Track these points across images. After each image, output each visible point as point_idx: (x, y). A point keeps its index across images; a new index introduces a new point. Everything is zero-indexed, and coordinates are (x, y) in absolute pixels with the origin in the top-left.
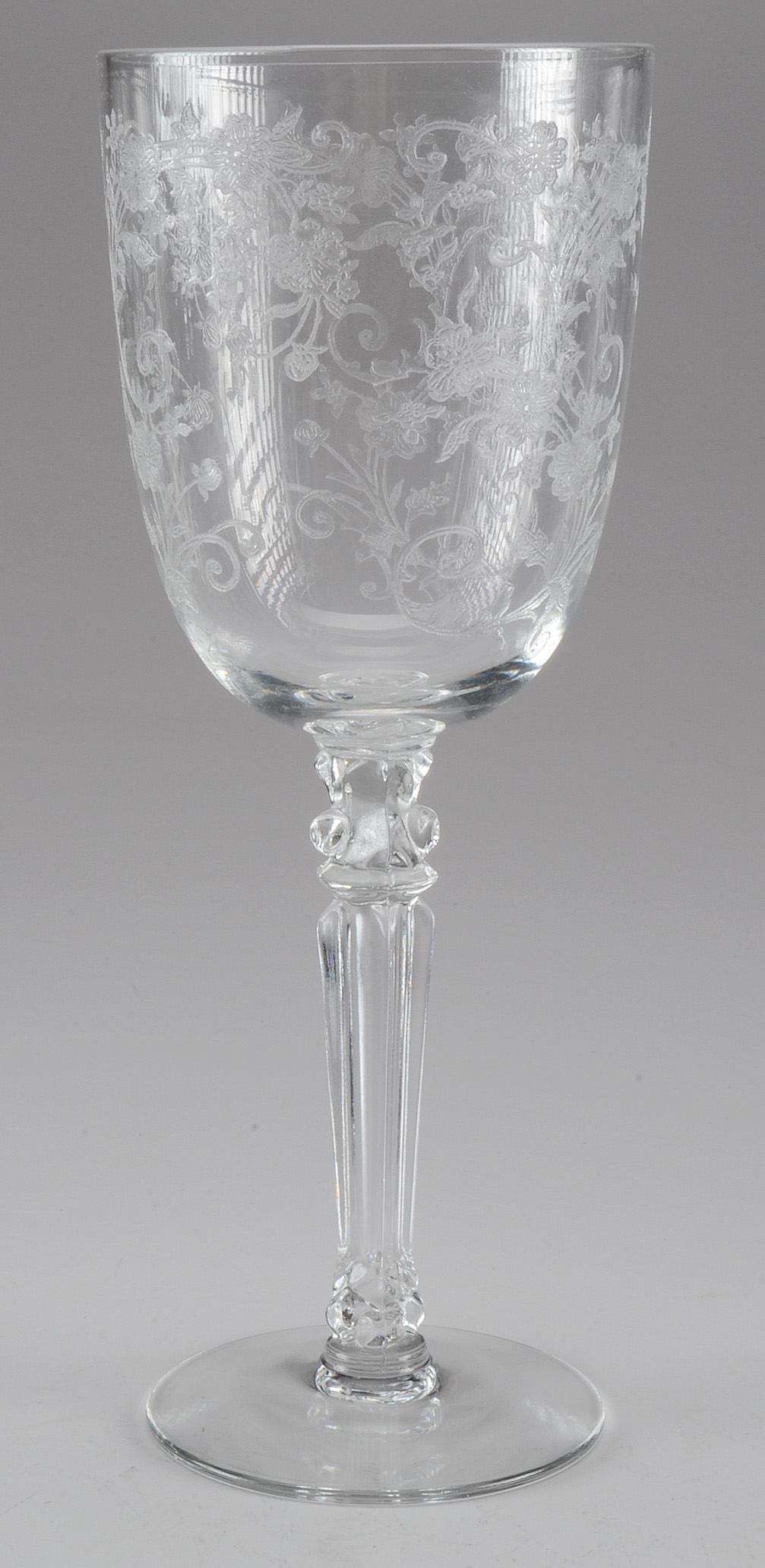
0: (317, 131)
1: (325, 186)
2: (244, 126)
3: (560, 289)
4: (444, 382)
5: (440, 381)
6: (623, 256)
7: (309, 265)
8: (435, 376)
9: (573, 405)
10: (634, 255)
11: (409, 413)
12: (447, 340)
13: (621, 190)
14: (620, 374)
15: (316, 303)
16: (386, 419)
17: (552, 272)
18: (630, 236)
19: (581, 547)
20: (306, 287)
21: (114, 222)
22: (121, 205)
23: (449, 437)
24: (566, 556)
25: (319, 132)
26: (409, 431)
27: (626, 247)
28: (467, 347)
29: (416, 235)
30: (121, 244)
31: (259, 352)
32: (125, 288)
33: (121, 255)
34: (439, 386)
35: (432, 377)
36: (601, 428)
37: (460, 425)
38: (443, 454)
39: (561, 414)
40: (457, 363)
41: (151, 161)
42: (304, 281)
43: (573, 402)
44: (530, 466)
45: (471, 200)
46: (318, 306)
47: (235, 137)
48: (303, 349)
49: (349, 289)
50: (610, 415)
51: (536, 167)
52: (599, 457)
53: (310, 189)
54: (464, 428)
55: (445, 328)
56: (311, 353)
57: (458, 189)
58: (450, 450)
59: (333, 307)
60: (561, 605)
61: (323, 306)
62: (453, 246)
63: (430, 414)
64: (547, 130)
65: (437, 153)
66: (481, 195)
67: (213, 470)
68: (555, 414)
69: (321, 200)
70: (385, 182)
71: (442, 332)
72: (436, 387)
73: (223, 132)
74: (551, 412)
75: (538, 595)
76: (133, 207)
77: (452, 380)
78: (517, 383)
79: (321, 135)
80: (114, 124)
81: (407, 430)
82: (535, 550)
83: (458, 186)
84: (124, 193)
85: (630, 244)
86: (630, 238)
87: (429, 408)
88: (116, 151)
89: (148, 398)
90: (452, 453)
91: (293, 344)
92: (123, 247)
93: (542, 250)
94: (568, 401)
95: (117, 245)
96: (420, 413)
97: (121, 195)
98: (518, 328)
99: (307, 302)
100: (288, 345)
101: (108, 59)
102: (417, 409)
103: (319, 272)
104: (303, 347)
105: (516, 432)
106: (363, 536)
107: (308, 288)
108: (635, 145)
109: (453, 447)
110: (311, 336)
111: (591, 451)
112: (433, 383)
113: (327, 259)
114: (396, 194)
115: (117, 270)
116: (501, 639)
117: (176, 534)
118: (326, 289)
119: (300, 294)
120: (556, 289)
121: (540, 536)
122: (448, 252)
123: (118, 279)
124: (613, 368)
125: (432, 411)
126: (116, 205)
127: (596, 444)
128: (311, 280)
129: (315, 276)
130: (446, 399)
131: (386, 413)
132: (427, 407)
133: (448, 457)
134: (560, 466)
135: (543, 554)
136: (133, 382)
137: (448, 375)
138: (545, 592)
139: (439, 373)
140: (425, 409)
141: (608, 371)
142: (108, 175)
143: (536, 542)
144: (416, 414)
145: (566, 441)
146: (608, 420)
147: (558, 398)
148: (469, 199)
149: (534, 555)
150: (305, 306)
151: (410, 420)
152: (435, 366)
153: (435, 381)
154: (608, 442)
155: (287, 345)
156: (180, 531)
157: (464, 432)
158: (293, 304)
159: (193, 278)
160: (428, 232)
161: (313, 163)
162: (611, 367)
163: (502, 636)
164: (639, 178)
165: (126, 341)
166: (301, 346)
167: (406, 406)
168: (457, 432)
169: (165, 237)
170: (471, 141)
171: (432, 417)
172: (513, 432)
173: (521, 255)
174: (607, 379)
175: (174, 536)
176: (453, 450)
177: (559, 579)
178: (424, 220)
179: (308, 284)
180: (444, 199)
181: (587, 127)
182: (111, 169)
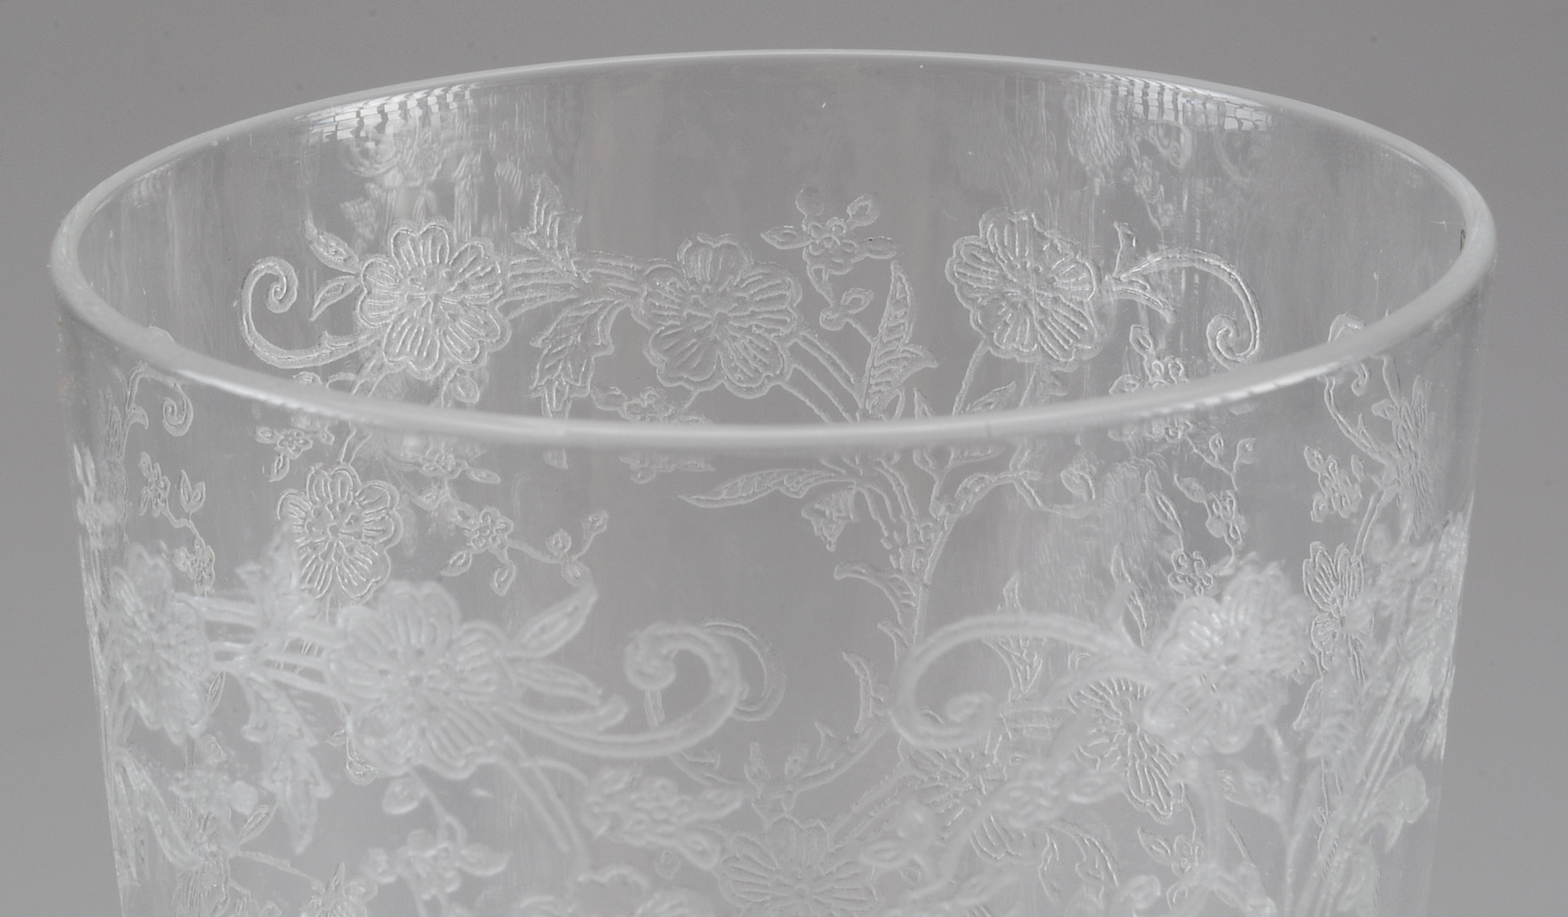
70: (776, 341)
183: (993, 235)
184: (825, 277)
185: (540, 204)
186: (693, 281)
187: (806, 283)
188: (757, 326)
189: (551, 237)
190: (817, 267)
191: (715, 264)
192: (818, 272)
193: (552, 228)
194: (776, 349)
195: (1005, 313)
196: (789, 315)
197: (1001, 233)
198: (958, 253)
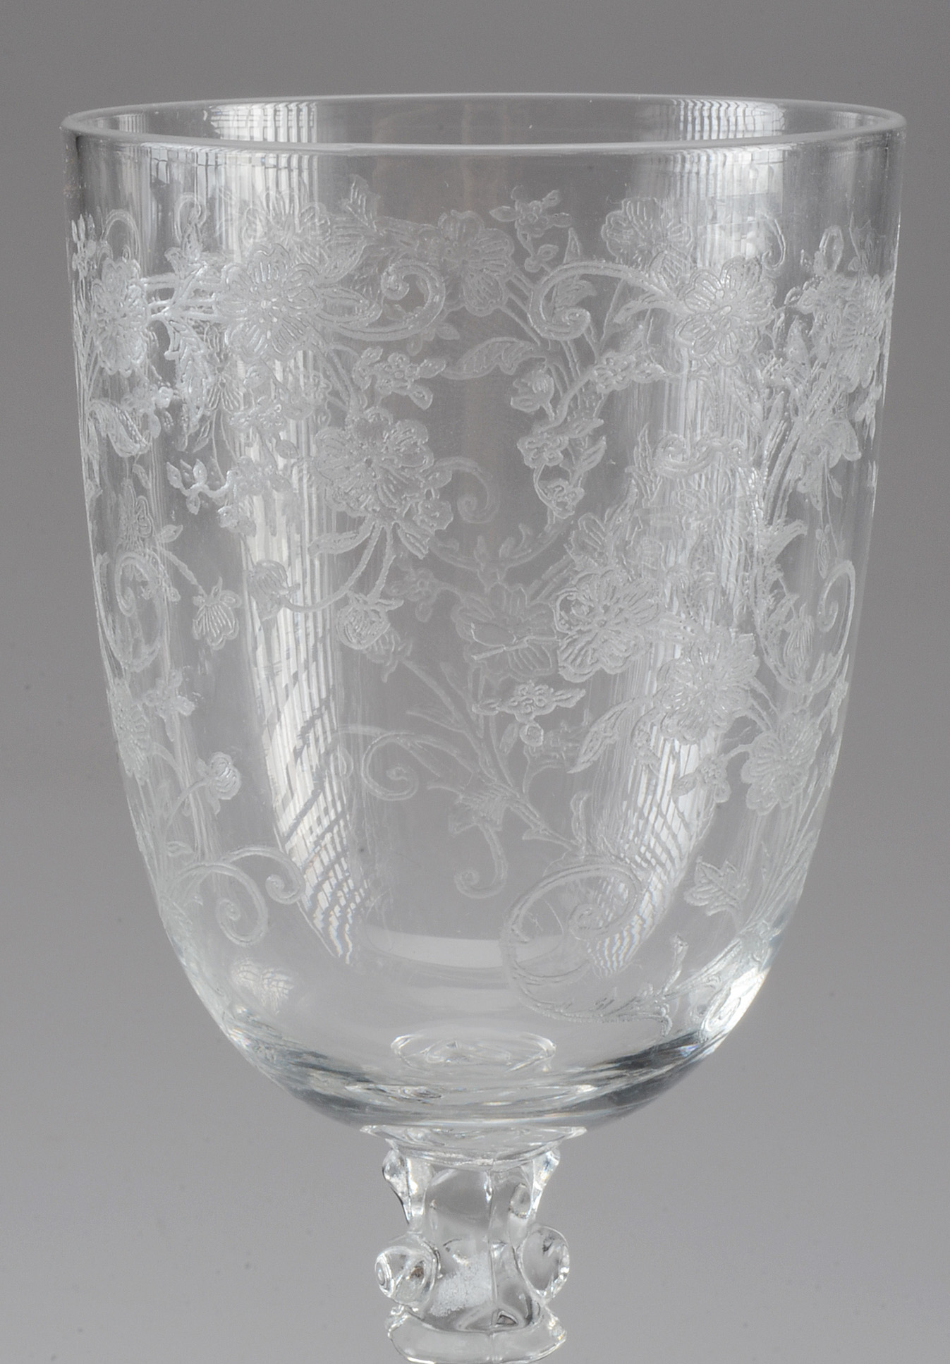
0: (388, 274)
1: (401, 358)
2: (277, 262)
3: (763, 506)
4: (583, 653)
5: (576, 651)
6: (857, 443)
7: (375, 477)
8: (569, 644)
9: (780, 674)
10: (872, 436)
11: (528, 699)
12: (588, 591)
13: (856, 346)
14: (850, 613)
15: (386, 533)
16: (494, 709)
17: (750, 481)
18: (867, 411)
19: (787, 875)
20: (370, 509)
21: (84, 382)
22: (93, 360)
23: (590, 735)
24: (766, 891)
25: (392, 278)
26: (527, 727)
27: (861, 427)
28: (619, 599)
29: (542, 433)
30: (92, 415)
31: (300, 603)
32: (98, 480)
33: (92, 430)
34: (575, 660)
35: (565, 646)
36: (822, 699)
37: (607, 717)
38: (581, 760)
39: (761, 689)
40: (603, 625)
41: (136, 302)
42: (368, 500)
43: (780, 670)
44: (714, 770)
45: (627, 379)
46: (389, 539)
47: (264, 280)
48: (365, 603)
49: (438, 514)
50: (834, 677)
51: (728, 326)
52: (818, 742)
53: (378, 362)
54: (613, 720)
55: (586, 573)
56: (378, 608)
57: (608, 363)
58: (592, 754)
59: (412, 541)
60: (758, 959)
61: (396, 539)
62: (599, 449)
63: (560, 700)
64: (745, 270)
65: (574, 310)
66: (643, 372)
67: (227, 769)
68: (753, 691)
69: (395, 379)
70: (497, 278)
71: (580, 580)
72: (570, 660)
73: (244, 270)
74: (747, 688)
75: (724, 953)
76: (109, 366)
77: (594, 650)
78: (695, 649)
79: (394, 282)
80: (82, 236)
81: (524, 725)
82: (721, 889)
83: (607, 360)
84: (97, 343)
85: (868, 422)
86: (868, 413)
87: (559, 693)
88: (85, 278)
89: (131, 650)
90: (595, 759)
91: (350, 594)
92: (96, 419)
93: (735, 450)
94: (772, 668)
95: (87, 416)
96: (546, 701)
97: (92, 343)
98: (698, 568)
99: (372, 532)
100: (343, 595)
101: (79, 140)
102: (540, 694)
103: (391, 487)
104: (366, 599)
105: (694, 721)
106: (461, 797)
107: (374, 510)
108: (877, 276)
109: (597, 747)
110: (377, 583)
111: (807, 735)
112: (566, 655)
113: (403, 468)
114: (513, 297)
115: (89, 452)
116: (667, 1020)
117: (173, 852)
118: (401, 513)
119: (361, 521)
120: (757, 505)
121: (728, 870)
122: (589, 460)
123: (90, 463)
124: (840, 612)
125: (564, 697)
126: (86, 356)
127: (814, 723)
128: (378, 499)
129: (383, 491)
130: (585, 678)
131: (492, 701)
132: (555, 692)
133: (589, 764)
134: (759, 765)
135: (732, 894)
136: (110, 621)
137: (589, 643)
138: (735, 946)
139: (575, 640)
140: (553, 693)
141: (832, 616)
142: (75, 308)
143: (722, 879)
144: (540, 700)
145: (768, 729)
146: (832, 684)
147: (758, 666)
148: (624, 378)
149: (718, 897)
150: (369, 538)
151: (529, 710)
152: (569, 629)
153: (570, 651)
154: (831, 716)
155: (340, 595)
156: (178, 849)
157: (612, 728)
158: (351, 534)
159: (197, 485)
160: (563, 428)
161: (383, 322)
162: (837, 608)
163: (667, 1016)
164: (882, 323)
165: (99, 557)
166: (361, 596)
167: (524, 689)
168: (604, 725)
169: (156, 418)
170: (624, 225)
171: (562, 705)
172: (688, 722)
173: (704, 459)
174: (831, 626)
175: (170, 855)
176: (595, 754)
177: (756, 925)
178: (555, 412)
179: (373, 504)
180: (586, 380)
181: (806, 258)
182: (79, 302)
183: (630, 207)
184: (529, 238)
185: (355, 188)
186: (447, 239)
187: (517, 242)
188: (487, 269)
189: (361, 206)
190: (523, 232)
191: (461, 228)
192: (525, 236)
193: (362, 201)
194: (497, 283)
195: (637, 258)
196: (506, 262)
197: (636, 207)
198: (609, 221)
